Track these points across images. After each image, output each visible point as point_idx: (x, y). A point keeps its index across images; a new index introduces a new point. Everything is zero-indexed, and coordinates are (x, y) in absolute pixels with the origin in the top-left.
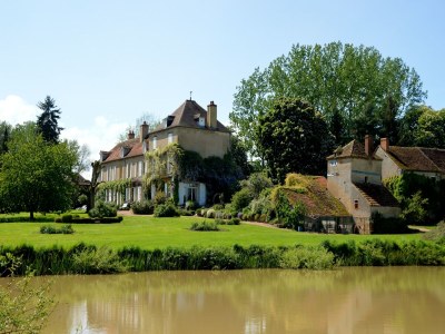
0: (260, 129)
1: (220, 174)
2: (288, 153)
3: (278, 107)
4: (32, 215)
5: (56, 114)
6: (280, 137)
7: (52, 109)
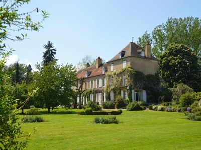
0: (161, 62)
1: (154, 85)
2: (180, 74)
3: (171, 49)
4: (49, 110)
5: (54, 51)
6: (174, 65)
7: (51, 49)
